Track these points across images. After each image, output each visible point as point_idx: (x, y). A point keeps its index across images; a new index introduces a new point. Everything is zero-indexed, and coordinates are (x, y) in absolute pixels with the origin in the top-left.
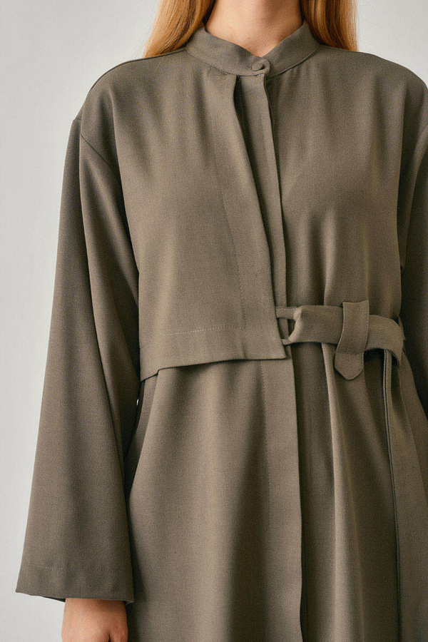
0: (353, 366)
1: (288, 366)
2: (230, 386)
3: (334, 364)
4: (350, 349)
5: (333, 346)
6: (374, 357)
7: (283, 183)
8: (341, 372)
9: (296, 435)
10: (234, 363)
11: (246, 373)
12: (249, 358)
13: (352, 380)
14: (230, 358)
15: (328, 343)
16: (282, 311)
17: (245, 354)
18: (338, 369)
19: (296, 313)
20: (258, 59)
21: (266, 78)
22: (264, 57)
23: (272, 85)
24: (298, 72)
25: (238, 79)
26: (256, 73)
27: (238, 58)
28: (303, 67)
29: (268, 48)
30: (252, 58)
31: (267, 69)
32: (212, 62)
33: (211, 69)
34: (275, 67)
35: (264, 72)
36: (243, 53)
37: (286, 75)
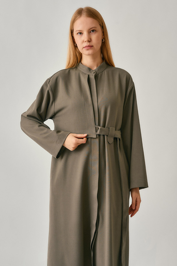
1: (97, 140)
3: (107, 140)
6: (115, 139)
7: (98, 100)
8: (109, 142)
13: (111, 144)
15: (106, 135)
16: (97, 126)
20: (93, 71)
21: (95, 75)
22: (94, 70)
23: (96, 77)
24: (102, 73)
25: (89, 76)
26: (93, 74)
27: (88, 70)
28: (103, 72)
29: (95, 68)
30: (92, 70)
31: (95, 73)
32: (83, 71)
33: (82, 73)
34: (97, 72)
35: (94, 74)
36: (90, 69)
37: (99, 74)
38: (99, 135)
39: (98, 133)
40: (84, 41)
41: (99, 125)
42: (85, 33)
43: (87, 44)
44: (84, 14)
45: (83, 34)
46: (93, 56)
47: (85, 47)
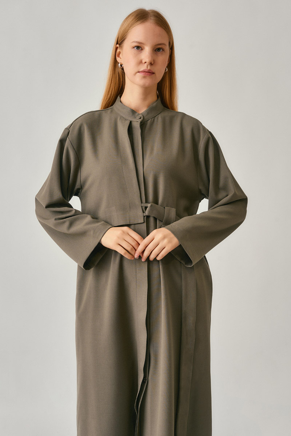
5: (161, 221)
14: (125, 224)
16: (144, 204)
17: (130, 222)
19: (149, 205)
20: (139, 114)
21: (141, 122)
22: (141, 114)
23: (143, 125)
24: (154, 120)
25: (131, 122)
26: (137, 120)
27: (131, 114)
28: (156, 118)
29: (143, 110)
30: (137, 114)
31: (142, 119)
32: (122, 114)
33: (121, 117)
34: (145, 118)
35: (140, 120)
36: (133, 112)
37: (149, 121)
38: (148, 217)
39: (147, 213)
40: (143, 62)
41: (147, 202)
42: (147, 50)
43: (147, 67)
44: (151, 19)
45: (142, 50)
46: (146, 91)
47: (141, 72)
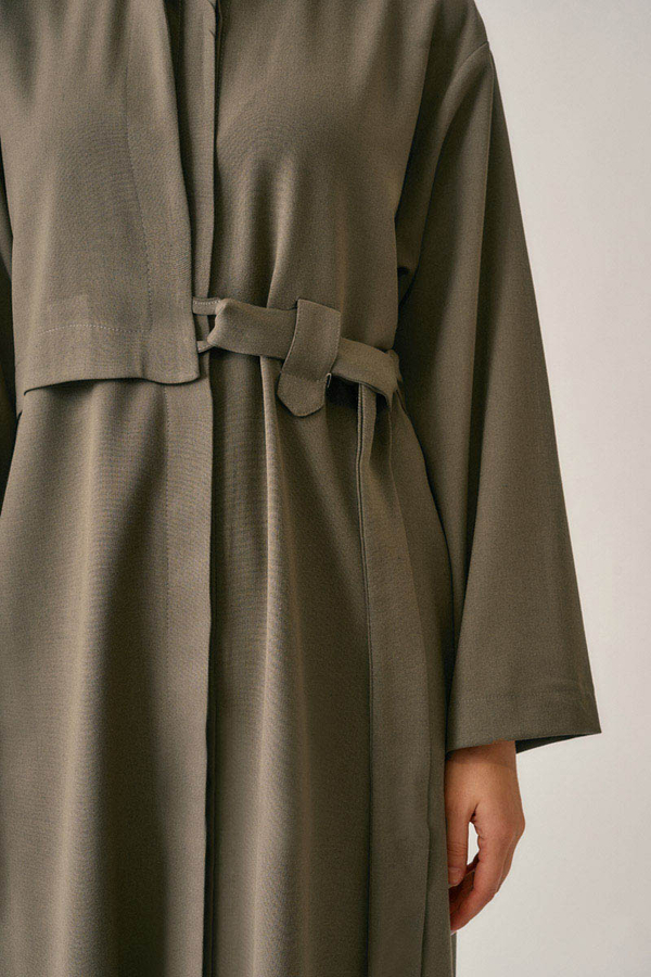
0: (308, 398)
1: (204, 390)
2: (117, 414)
3: (276, 391)
4: (306, 371)
5: (277, 362)
8: (287, 404)
9: (209, 494)
10: (128, 383)
11: (143, 398)
12: (149, 377)
13: (303, 417)
14: (122, 375)
15: (269, 358)
16: (202, 307)
17: (143, 370)
18: (282, 398)
